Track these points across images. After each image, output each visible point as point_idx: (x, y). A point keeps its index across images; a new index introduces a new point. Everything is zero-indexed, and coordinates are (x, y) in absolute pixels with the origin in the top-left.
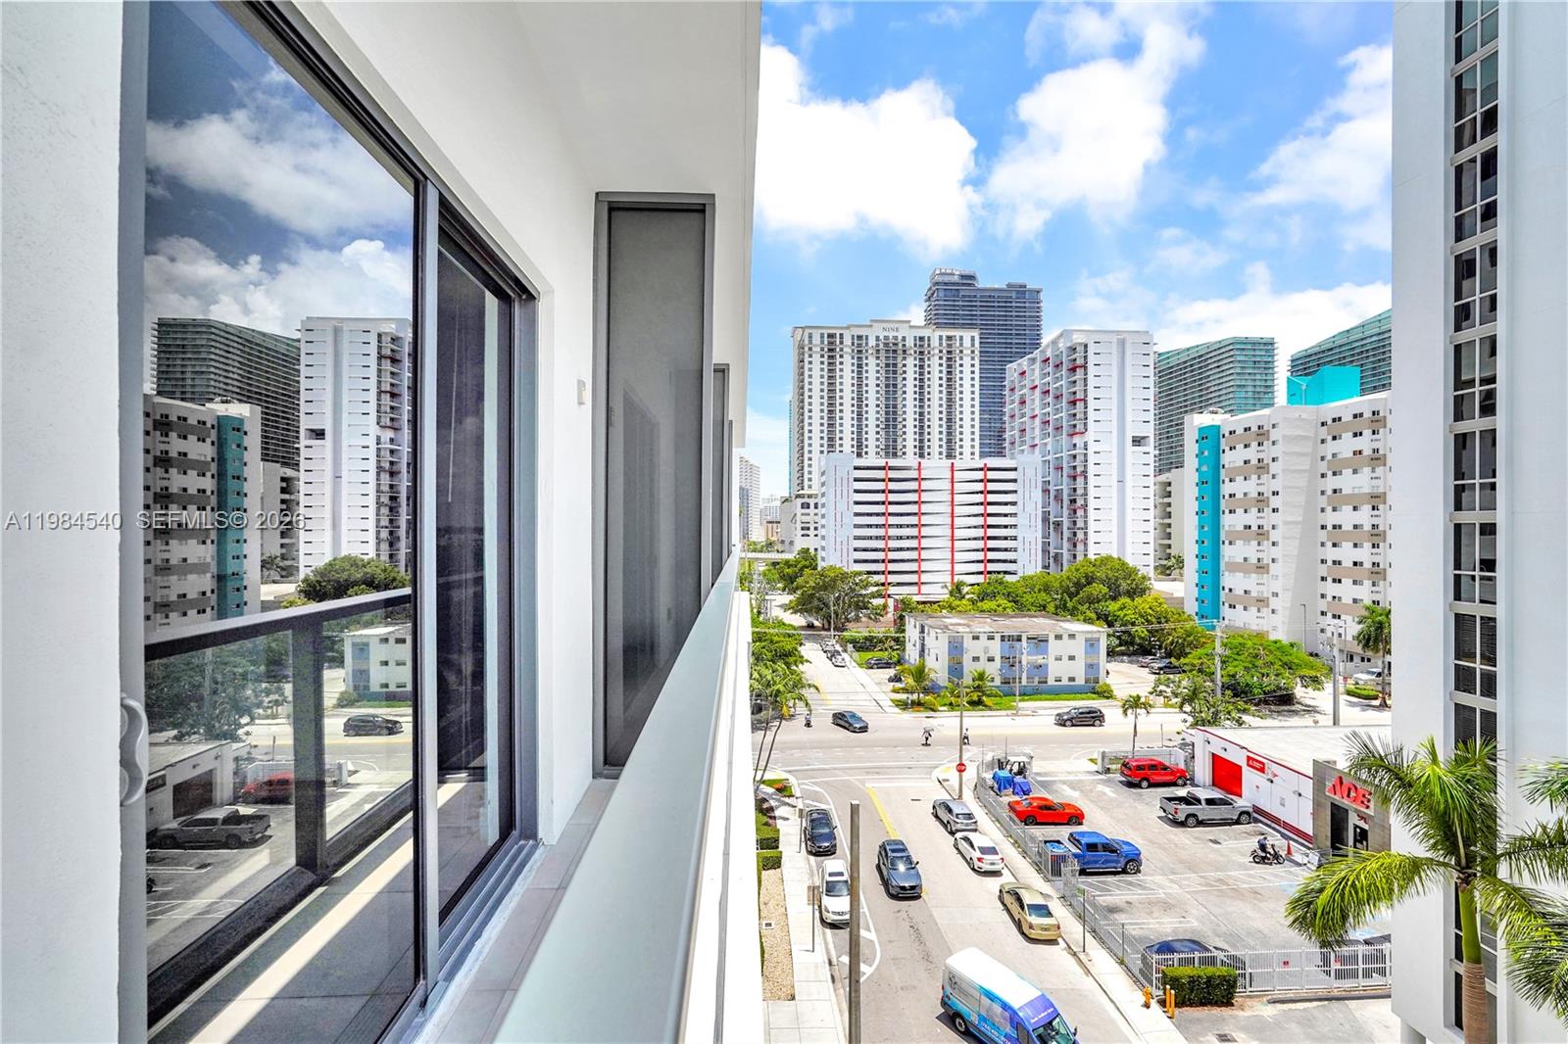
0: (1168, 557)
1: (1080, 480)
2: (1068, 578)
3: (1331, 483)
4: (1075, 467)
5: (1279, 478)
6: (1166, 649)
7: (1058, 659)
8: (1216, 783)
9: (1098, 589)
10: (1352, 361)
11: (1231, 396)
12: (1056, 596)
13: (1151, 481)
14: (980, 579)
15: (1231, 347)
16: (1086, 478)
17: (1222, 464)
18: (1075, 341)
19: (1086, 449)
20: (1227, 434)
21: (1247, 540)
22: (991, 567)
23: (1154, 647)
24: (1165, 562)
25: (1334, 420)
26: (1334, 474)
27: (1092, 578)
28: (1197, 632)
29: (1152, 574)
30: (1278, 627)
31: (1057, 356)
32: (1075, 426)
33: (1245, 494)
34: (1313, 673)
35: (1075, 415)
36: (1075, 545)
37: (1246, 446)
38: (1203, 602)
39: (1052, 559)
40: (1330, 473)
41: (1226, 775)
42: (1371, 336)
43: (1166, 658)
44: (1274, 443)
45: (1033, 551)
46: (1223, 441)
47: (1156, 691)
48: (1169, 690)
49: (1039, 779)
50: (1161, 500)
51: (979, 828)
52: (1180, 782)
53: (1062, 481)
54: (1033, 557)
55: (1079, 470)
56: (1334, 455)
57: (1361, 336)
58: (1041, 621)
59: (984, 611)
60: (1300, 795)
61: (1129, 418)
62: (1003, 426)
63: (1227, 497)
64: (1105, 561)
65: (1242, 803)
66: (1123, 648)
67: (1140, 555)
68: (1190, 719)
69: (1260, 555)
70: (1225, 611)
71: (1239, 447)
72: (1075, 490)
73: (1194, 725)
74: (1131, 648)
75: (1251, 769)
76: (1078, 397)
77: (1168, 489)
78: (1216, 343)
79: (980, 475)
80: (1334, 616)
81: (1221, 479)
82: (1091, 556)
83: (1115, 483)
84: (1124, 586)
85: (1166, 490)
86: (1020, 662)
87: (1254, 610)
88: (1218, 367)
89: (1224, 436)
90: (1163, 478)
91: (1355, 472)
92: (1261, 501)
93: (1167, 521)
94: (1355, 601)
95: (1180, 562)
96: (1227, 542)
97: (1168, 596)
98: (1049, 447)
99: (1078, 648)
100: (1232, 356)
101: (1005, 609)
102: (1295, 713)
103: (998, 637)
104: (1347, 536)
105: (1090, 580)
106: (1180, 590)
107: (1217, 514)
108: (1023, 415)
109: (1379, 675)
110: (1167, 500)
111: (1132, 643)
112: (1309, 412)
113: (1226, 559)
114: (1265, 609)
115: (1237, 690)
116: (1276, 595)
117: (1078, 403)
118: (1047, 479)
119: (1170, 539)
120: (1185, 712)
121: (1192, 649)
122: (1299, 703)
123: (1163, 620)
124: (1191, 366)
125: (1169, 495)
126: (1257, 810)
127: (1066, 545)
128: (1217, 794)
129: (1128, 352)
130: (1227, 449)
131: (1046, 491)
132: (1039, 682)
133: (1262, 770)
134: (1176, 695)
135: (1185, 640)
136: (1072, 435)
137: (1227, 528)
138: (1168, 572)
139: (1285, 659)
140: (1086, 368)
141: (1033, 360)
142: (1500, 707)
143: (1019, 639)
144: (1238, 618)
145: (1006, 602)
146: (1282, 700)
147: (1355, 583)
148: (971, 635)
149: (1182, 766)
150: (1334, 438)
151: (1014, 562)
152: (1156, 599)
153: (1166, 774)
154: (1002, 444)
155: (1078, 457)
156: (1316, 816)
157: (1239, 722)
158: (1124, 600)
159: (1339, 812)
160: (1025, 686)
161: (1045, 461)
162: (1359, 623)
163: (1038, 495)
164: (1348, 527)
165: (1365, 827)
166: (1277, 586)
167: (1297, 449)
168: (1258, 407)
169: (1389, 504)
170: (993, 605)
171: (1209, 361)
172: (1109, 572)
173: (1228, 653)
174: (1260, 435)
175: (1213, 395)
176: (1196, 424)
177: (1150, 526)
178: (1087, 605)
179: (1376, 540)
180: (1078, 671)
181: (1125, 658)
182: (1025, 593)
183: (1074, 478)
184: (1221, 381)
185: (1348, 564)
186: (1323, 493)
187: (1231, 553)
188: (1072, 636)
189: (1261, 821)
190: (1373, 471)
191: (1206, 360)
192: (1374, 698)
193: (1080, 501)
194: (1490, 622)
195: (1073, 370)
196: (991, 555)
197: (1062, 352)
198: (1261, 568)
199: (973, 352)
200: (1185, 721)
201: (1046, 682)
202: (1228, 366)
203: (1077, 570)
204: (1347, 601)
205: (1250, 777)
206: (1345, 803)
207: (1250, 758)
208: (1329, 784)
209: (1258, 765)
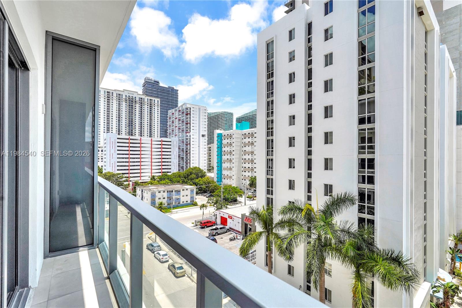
1: (189, 146)
2: (185, 173)
3: (244, 149)
4: (187, 142)
5: (234, 147)
6: (210, 191)
7: (183, 196)
8: (222, 224)
9: (193, 176)
11: (224, 126)
12: (182, 178)
13: (206, 147)
14: (160, 174)
15: (224, 114)
16: (190, 145)
17: (222, 143)
18: (187, 107)
19: (190, 137)
21: (228, 162)
22: (163, 171)
23: (207, 191)
24: (209, 168)
25: (245, 134)
26: (245, 147)
28: (217, 186)
29: (206, 171)
30: (233, 183)
31: (183, 110)
32: (187, 130)
33: (227, 151)
34: (241, 194)
35: (187, 127)
36: (187, 164)
37: (227, 139)
38: (218, 178)
39: (181, 167)
41: (224, 221)
43: (210, 193)
44: (233, 138)
45: (176, 166)
46: (223, 137)
47: (208, 202)
48: (211, 202)
50: (208, 152)
51: (162, 249)
52: (214, 225)
53: (184, 146)
56: (245, 142)
57: (249, 115)
58: (178, 186)
59: (162, 184)
60: (239, 223)
61: (201, 129)
62: (167, 128)
63: (223, 151)
64: (195, 168)
65: (227, 227)
66: (200, 192)
67: (203, 166)
68: (216, 208)
69: (230, 166)
70: (223, 180)
72: (187, 148)
73: (217, 210)
76: (188, 122)
79: (160, 143)
80: (245, 180)
81: (222, 147)
82: (191, 167)
83: (197, 147)
84: (200, 175)
85: (210, 149)
86: (173, 198)
87: (229, 179)
88: (221, 118)
90: (209, 146)
91: (249, 146)
92: (231, 153)
93: (210, 157)
95: (213, 168)
96: (223, 163)
97: (210, 177)
98: (180, 136)
99: (188, 193)
100: (224, 116)
101: (168, 183)
102: (237, 203)
103: (166, 191)
104: (247, 161)
105: (191, 173)
106: (212, 175)
107: (221, 155)
108: (173, 126)
109: (253, 193)
110: (210, 152)
111: (202, 190)
112: (239, 131)
113: (223, 167)
114: (231, 179)
115: (226, 200)
116: (233, 175)
117: (188, 124)
118: (180, 145)
119: (210, 162)
121: (216, 190)
122: (238, 201)
123: (209, 183)
124: (215, 117)
126: (230, 228)
127: (185, 164)
128: (222, 226)
129: (201, 112)
130: (223, 139)
131: (179, 148)
132: (178, 204)
133: (231, 218)
134: (213, 203)
135: (214, 188)
136: (187, 133)
137: (223, 159)
138: (210, 171)
139: (235, 191)
140: (190, 114)
141: (176, 110)
142: (274, 197)
143: (172, 191)
144: (226, 182)
145: (168, 181)
146: (235, 201)
147: (248, 172)
148: (158, 191)
149: (214, 221)
150: (245, 138)
151: (170, 169)
152: (208, 178)
153: (210, 223)
154: (167, 134)
155: (188, 139)
156: (242, 227)
157: (227, 207)
158: (200, 179)
159: (246, 225)
160: (174, 205)
161: (179, 140)
162: (249, 181)
163: (177, 149)
164: (247, 159)
165: (251, 227)
166: (234, 173)
167: (238, 140)
168: (230, 129)
169: (254, 154)
170: (164, 182)
171: (219, 117)
172: (196, 171)
173: (224, 190)
174: (230, 136)
175: (220, 125)
176: (217, 132)
177: (206, 159)
178: (190, 180)
179: (252, 162)
180: (188, 199)
181: (200, 194)
182: (173, 178)
183: (187, 145)
184: (222, 122)
185: (247, 168)
186: (243, 151)
187: (224, 165)
188: (187, 189)
189: (231, 231)
190: (252, 146)
191: (219, 116)
192: (252, 198)
193: (188, 152)
194: (272, 179)
195: (187, 114)
196: (163, 167)
197: (184, 109)
198: (231, 169)
199: (158, 105)
200: (215, 209)
201: (180, 203)
202: (223, 118)
203: (188, 171)
204: (247, 176)
205: (229, 220)
206: (247, 223)
207: (229, 216)
208: (244, 219)
209: (230, 217)
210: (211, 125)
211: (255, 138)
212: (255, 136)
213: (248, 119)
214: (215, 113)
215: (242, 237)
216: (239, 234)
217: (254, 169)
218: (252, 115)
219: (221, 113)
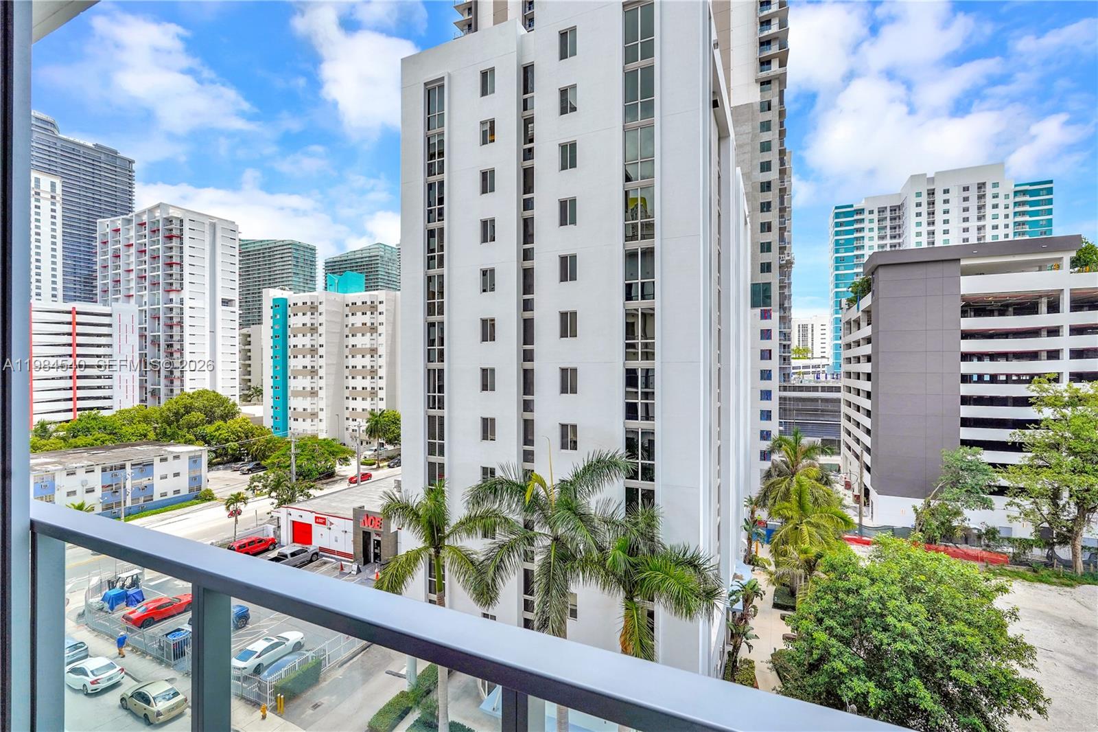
0: (249, 388)
1: (176, 329)
2: (169, 409)
3: (351, 341)
4: (171, 318)
5: (323, 336)
6: (252, 455)
7: (164, 477)
8: (295, 540)
9: (196, 416)
10: (356, 270)
11: (290, 279)
12: (156, 425)
13: (237, 333)
14: (70, 416)
15: (290, 246)
16: (182, 327)
17: (288, 324)
18: (170, 215)
19: (182, 305)
20: (292, 305)
21: (305, 376)
22: (80, 404)
23: (243, 454)
24: (246, 392)
25: (353, 304)
26: (353, 336)
27: (191, 408)
28: (275, 440)
29: (237, 402)
30: (322, 430)
31: (154, 223)
32: (171, 284)
33: (304, 346)
34: (344, 456)
35: (171, 275)
36: (172, 382)
37: (304, 314)
38: (276, 418)
39: (148, 393)
40: (350, 335)
41: (302, 532)
42: (366, 257)
43: (252, 461)
44: (320, 314)
45: (130, 388)
46: (289, 309)
47: (251, 487)
48: (260, 485)
49: (152, 584)
50: (243, 347)
51: (90, 653)
52: (271, 547)
53: (159, 329)
54: (130, 393)
55: (175, 321)
56: (353, 325)
57: (360, 256)
58: (145, 448)
59: (79, 447)
60: (346, 532)
61: (219, 284)
62: (94, 274)
63: (292, 347)
64: (201, 394)
65: (312, 548)
66: (219, 459)
67: (227, 385)
68: (276, 501)
69: (313, 385)
70: (291, 423)
71: (300, 314)
72: (171, 336)
73: (280, 505)
74: (225, 459)
75: (318, 525)
76: (174, 261)
77: (249, 339)
78: (280, 241)
79: (68, 318)
80: (353, 420)
81: (288, 335)
82: (187, 390)
83: (207, 333)
84: (218, 412)
85: (247, 340)
86: (125, 487)
87: (309, 420)
88: (282, 258)
89: (290, 306)
90: (245, 331)
91: (363, 335)
92: (313, 351)
93: (248, 362)
94: (363, 410)
95: (259, 392)
96: (292, 377)
97: (252, 416)
98: (146, 299)
99: (183, 466)
100: (290, 252)
101: (103, 442)
102: (335, 482)
103: (98, 470)
104: (359, 373)
105: (188, 409)
106: (260, 412)
107: (285, 358)
108: (117, 267)
109: (376, 450)
110: (247, 347)
111: (226, 455)
112: (337, 296)
113: (292, 389)
114: (316, 420)
115: (303, 475)
116: (322, 410)
117: (174, 266)
118: (144, 326)
119: (250, 375)
120: (272, 497)
121: (272, 452)
122: (337, 475)
123: (250, 435)
124: (263, 253)
125: (249, 343)
126: (322, 549)
127: (163, 381)
128: (298, 547)
129: (219, 234)
130: (292, 315)
131: (142, 336)
132: (144, 501)
133: (324, 523)
134: (265, 486)
135: (266, 446)
136: (169, 291)
137: (292, 368)
138: (250, 401)
139: (331, 449)
140: (181, 239)
141: (129, 221)
142: (445, 460)
143: (123, 467)
144: (300, 427)
145: (103, 435)
146: (329, 475)
147: (363, 399)
148: (65, 473)
149: (272, 536)
150: (353, 314)
151: (109, 398)
152: (244, 420)
153: (262, 545)
154: (92, 291)
155: (174, 310)
156: (355, 542)
157: (308, 496)
158: (220, 423)
159: (367, 535)
160: (130, 508)
161: (142, 310)
162: (367, 422)
163: (135, 339)
164: (359, 367)
165: (379, 539)
166: (322, 404)
167: (334, 319)
168: (306, 289)
169: (379, 354)
170: (90, 439)
171: (275, 253)
172: (205, 402)
173: (299, 451)
174: (313, 308)
175: (278, 276)
176: (271, 294)
177: (237, 366)
178: (186, 430)
179: (373, 374)
180: (183, 484)
181: (220, 466)
182: (124, 425)
183: (171, 327)
184: (283, 268)
185: (359, 389)
186: (347, 347)
187: (294, 384)
188: (177, 457)
189: (324, 556)
190: (372, 335)
191: (273, 251)
192: (374, 464)
193: (176, 346)
194: (441, 418)
195: (170, 238)
196: (80, 393)
197: (158, 221)
198: (313, 393)
199: (53, 197)
200: (273, 504)
201: (152, 500)
202: (287, 259)
203: (176, 403)
204: (360, 410)
205: (317, 530)
206: (370, 529)
207: (316, 518)
208: (361, 520)
209: (321, 521)
210: (249, 275)
211: (380, 313)
212: (379, 311)
213: (357, 266)
214: (261, 241)
215: (355, 567)
216: (348, 561)
217: (379, 391)
218: (369, 257)
219: (281, 243)
